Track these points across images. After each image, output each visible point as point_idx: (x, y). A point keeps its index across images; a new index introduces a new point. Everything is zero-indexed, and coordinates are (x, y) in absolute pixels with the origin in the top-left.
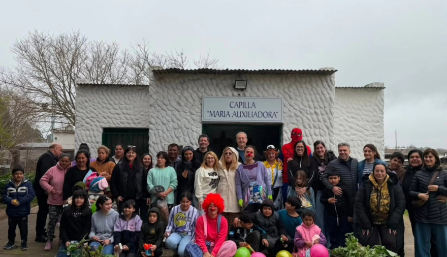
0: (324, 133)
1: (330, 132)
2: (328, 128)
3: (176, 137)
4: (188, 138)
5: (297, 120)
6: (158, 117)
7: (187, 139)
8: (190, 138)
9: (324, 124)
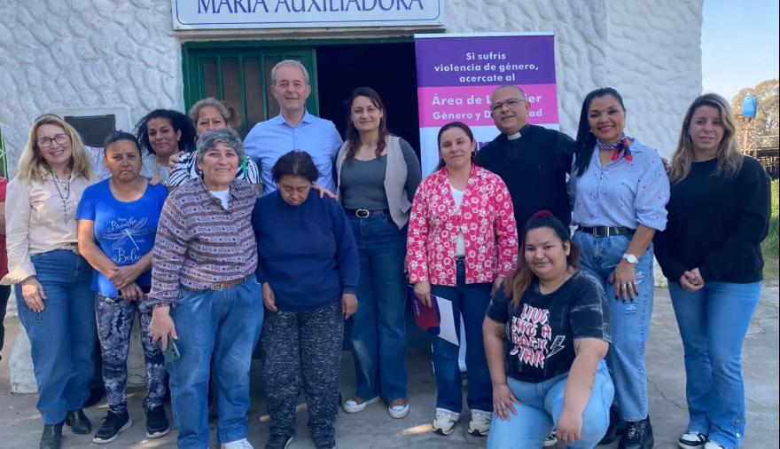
0: (573, 55)
1: (595, 51)
2: (587, 41)
3: (91, 86)
4: (132, 89)
5: (490, 17)
6: (18, 20)
7: (129, 92)
8: (137, 89)
9: (576, 27)
